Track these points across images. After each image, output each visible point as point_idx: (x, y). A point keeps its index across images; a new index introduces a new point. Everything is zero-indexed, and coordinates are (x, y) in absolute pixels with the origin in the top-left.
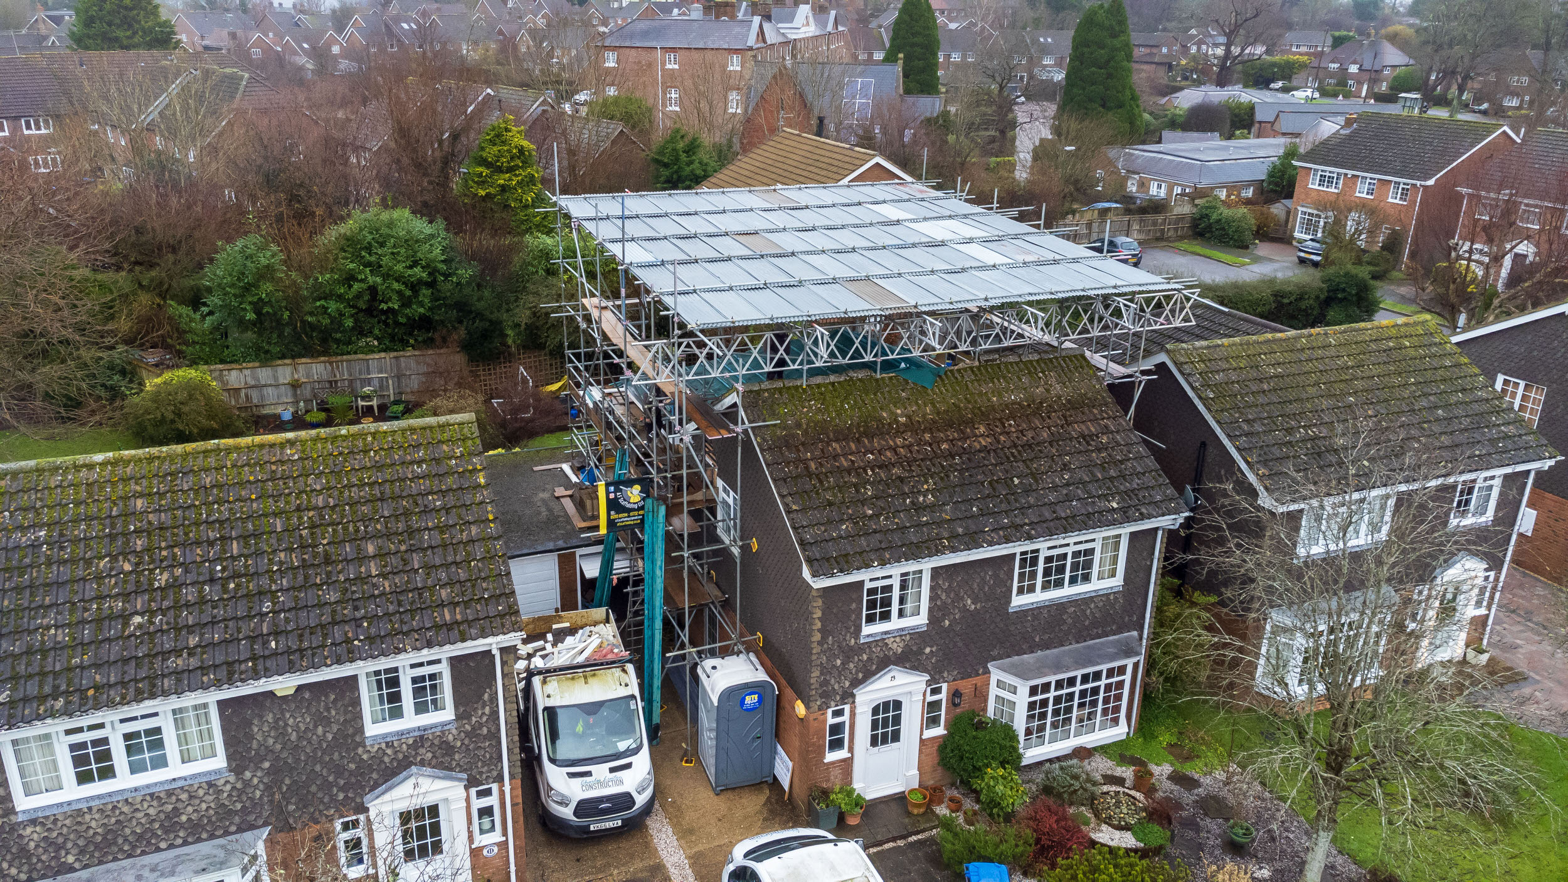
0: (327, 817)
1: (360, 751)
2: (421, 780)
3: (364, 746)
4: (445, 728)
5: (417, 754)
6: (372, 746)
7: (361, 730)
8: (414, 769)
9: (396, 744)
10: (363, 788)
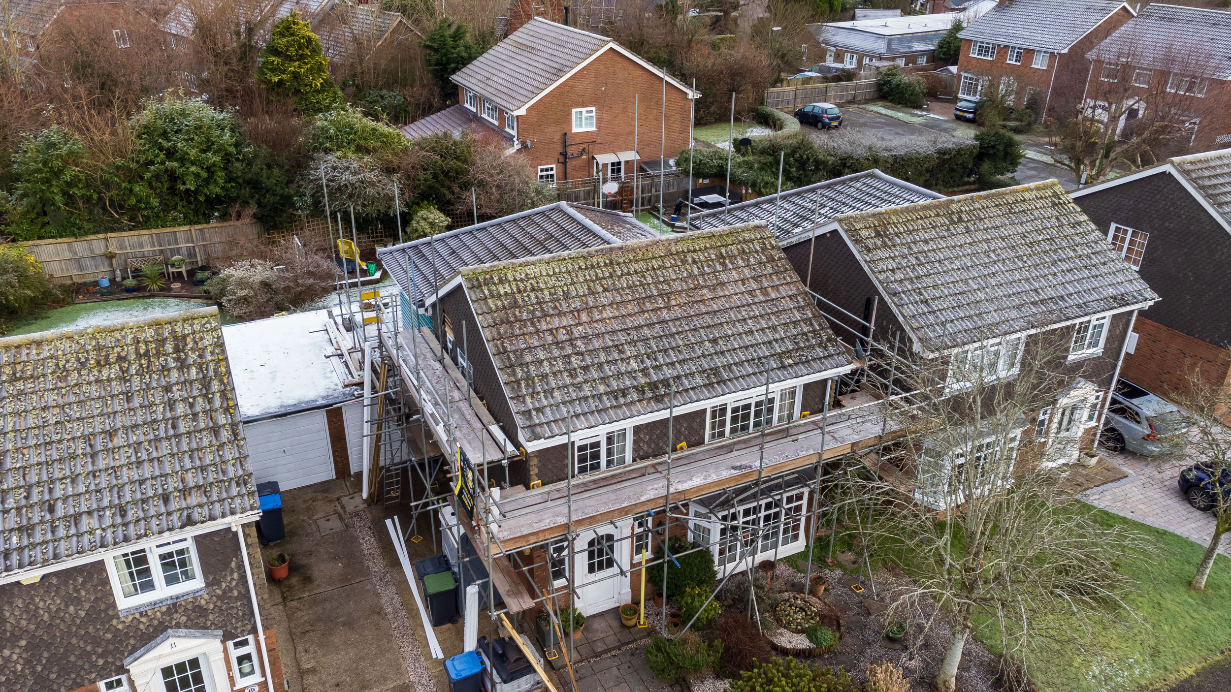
0: (90, 680)
1: (114, 622)
2: (177, 641)
3: (118, 618)
4: (197, 594)
5: (172, 619)
6: (126, 617)
7: (113, 605)
8: (170, 631)
9: (149, 613)
10: (122, 653)
